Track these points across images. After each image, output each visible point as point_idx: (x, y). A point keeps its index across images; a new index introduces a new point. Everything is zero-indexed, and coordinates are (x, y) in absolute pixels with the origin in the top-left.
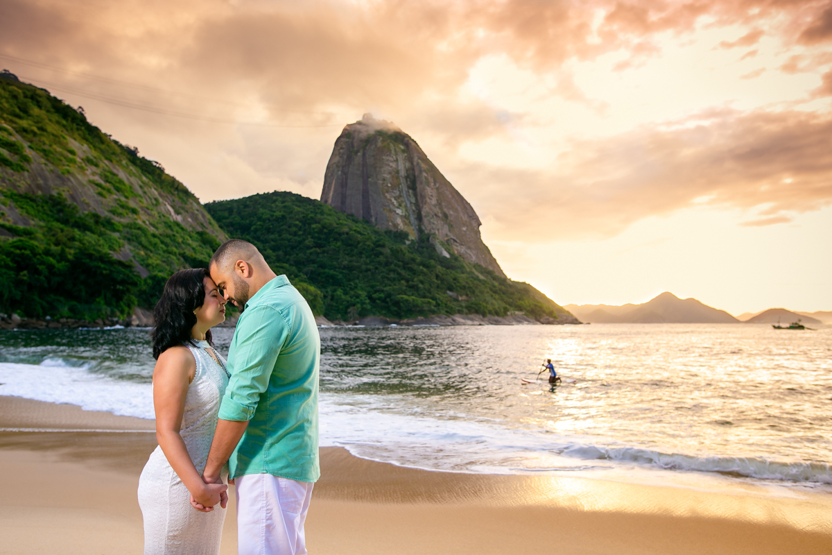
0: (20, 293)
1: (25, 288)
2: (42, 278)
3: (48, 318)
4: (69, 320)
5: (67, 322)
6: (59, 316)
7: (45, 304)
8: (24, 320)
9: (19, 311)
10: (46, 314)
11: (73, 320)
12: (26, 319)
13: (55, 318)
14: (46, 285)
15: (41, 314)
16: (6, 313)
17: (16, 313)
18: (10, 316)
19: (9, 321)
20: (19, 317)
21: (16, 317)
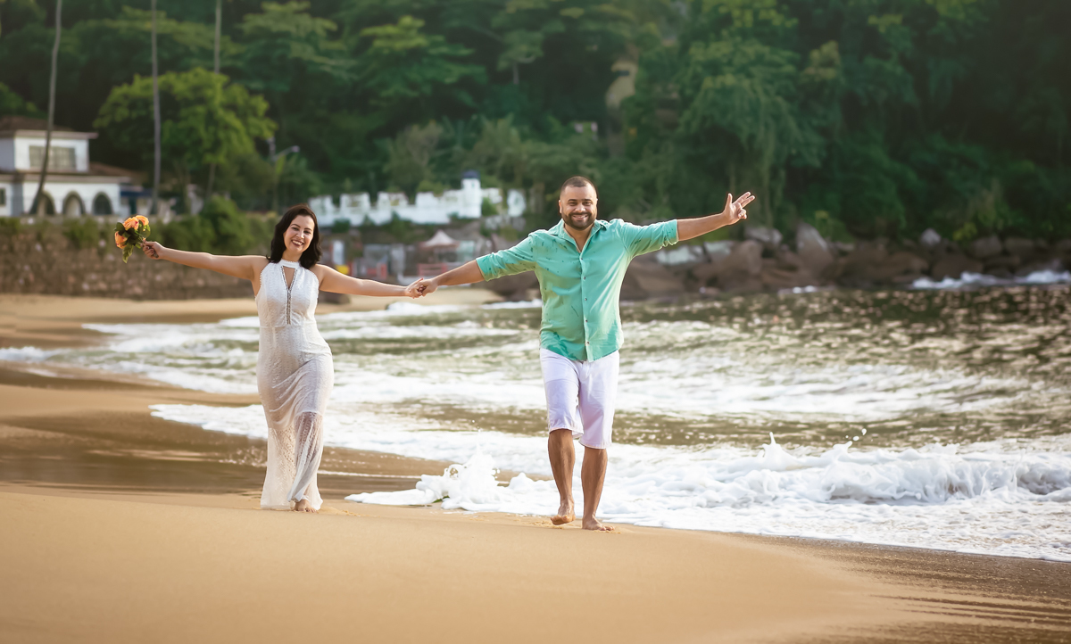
0: (816, 139)
1: (835, 116)
2: (892, 67)
3: (931, 237)
4: (1011, 243)
5: (1005, 253)
6: (969, 227)
7: (912, 176)
8: (843, 253)
9: (821, 214)
10: (921, 225)
11: (1027, 243)
12: (849, 247)
13: (958, 235)
14: (910, 96)
15: (904, 224)
16: (778, 226)
17: (813, 223)
18: (790, 238)
19: (789, 257)
20: (823, 236)
21: (812, 238)
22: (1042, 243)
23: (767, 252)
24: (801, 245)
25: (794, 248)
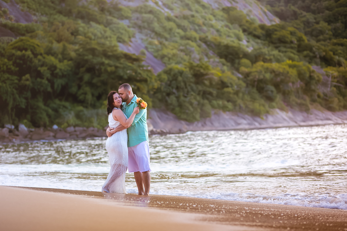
0: (24, 101)
1: (29, 94)
2: (45, 81)
3: (55, 127)
4: (77, 128)
5: (75, 131)
6: (66, 124)
7: (50, 111)
9: (25, 121)
10: (52, 123)
11: (81, 129)
13: (63, 126)
14: (49, 89)
15: (48, 123)
16: (13, 124)
17: (23, 123)
18: (17, 127)
19: (17, 132)
20: (26, 126)
21: (23, 127)
22: (85, 128)
23: (10, 131)
24: (20, 129)
25: (18, 130)
